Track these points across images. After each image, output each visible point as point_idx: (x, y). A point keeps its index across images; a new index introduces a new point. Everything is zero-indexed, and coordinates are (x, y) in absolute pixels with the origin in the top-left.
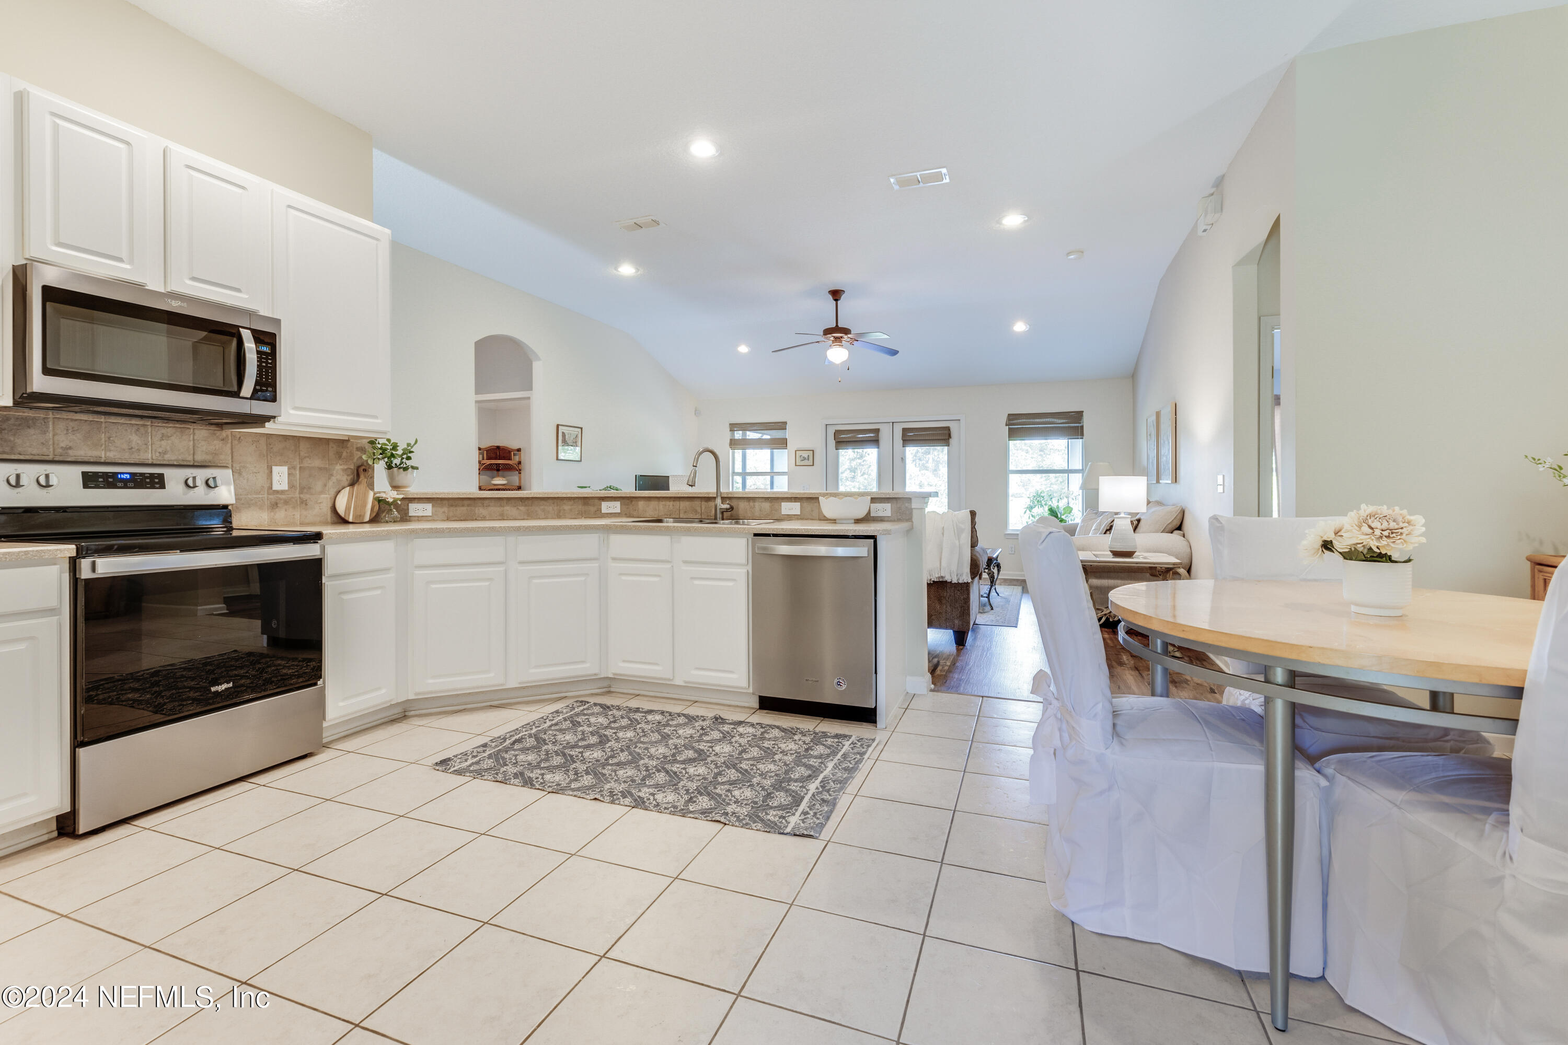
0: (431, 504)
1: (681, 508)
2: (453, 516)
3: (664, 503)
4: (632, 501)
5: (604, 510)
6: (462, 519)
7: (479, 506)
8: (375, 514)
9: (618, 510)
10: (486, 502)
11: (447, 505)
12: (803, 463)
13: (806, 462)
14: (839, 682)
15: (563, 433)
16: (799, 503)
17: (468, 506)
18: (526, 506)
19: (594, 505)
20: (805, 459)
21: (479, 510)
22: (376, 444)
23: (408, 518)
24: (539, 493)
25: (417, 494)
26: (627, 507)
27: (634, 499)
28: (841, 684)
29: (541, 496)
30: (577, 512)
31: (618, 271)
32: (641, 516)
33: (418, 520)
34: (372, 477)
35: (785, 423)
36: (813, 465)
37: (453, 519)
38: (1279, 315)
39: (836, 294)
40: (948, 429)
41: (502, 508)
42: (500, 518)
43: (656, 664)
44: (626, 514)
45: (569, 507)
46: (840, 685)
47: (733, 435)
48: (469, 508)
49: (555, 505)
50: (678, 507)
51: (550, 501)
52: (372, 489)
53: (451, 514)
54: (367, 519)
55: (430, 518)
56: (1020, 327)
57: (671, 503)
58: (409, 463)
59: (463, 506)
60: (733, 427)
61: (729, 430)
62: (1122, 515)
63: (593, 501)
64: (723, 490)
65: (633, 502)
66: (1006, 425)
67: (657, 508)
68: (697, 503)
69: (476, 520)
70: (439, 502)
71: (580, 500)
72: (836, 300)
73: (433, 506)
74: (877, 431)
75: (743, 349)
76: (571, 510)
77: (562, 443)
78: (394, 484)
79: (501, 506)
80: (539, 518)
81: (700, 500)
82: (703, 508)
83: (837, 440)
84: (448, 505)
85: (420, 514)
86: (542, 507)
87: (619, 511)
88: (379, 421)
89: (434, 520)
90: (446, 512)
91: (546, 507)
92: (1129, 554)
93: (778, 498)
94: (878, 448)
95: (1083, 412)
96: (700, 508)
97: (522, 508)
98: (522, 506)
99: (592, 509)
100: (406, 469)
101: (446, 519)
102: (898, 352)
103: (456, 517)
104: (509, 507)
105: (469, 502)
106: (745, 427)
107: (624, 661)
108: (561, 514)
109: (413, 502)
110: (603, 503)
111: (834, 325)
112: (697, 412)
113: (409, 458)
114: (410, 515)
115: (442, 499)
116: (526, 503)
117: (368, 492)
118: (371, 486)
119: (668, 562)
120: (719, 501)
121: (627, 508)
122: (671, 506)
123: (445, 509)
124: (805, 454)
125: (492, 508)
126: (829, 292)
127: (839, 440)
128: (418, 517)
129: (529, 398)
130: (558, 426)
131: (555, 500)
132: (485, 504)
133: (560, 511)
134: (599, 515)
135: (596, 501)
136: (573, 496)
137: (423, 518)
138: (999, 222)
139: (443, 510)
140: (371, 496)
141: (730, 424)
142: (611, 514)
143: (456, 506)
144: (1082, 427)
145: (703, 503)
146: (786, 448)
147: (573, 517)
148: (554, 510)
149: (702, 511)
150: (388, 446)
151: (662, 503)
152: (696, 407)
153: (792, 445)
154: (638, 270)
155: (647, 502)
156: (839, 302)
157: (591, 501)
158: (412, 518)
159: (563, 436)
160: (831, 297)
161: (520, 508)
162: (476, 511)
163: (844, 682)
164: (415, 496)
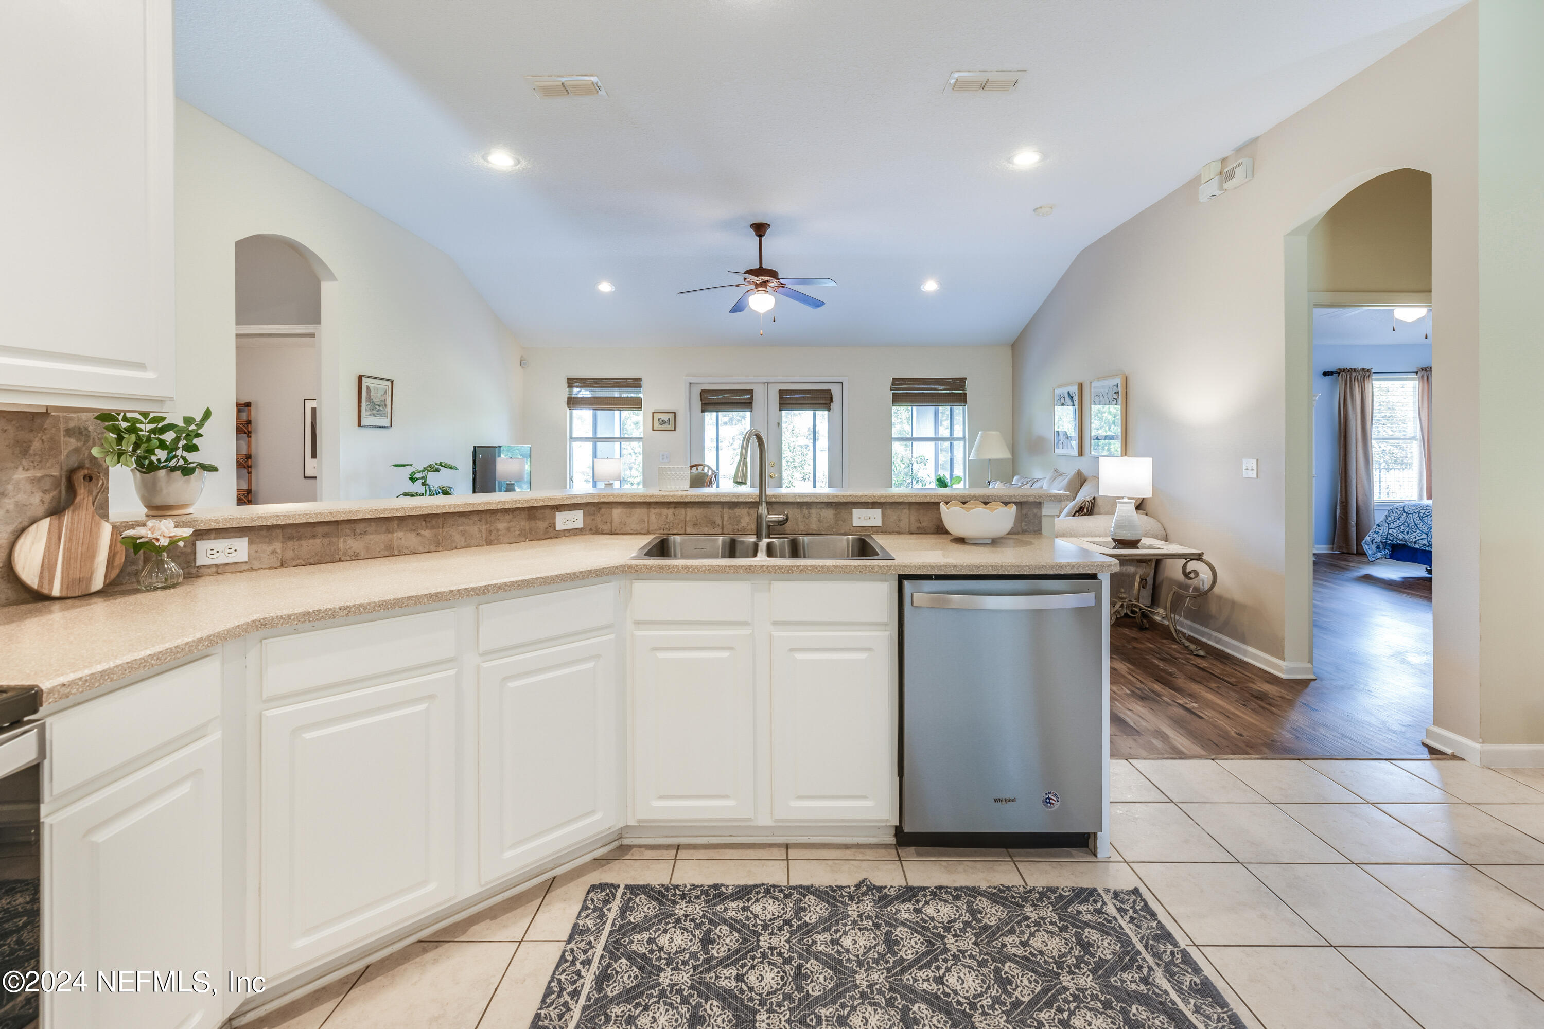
0: (246, 539)
1: (688, 518)
2: (293, 559)
3: (657, 511)
4: (600, 508)
5: (560, 526)
6: (312, 561)
7: (346, 535)
8: (114, 574)
9: (580, 524)
10: (360, 527)
11: (281, 537)
12: (662, 427)
13: (666, 427)
14: (1049, 798)
15: (368, 388)
16: (880, 510)
17: (325, 535)
18: (433, 528)
19: (544, 519)
20: (664, 422)
21: (345, 541)
22: (118, 420)
23: (194, 571)
24: (458, 505)
25: (217, 522)
26: (593, 517)
27: (603, 506)
28: (1051, 801)
29: (461, 510)
30: (517, 532)
31: (488, 162)
32: (617, 531)
33: (217, 573)
34: (105, 490)
35: (640, 379)
36: (675, 430)
37: (294, 563)
38: (1430, 291)
39: (760, 229)
40: (829, 392)
41: (390, 535)
42: (386, 553)
43: (726, 797)
44: (591, 530)
45: (506, 524)
46: (1049, 802)
47: (571, 392)
48: (326, 541)
49: (483, 521)
50: (682, 517)
51: (476, 518)
52: (105, 516)
53: (290, 554)
54: (98, 583)
55: (245, 567)
56: (930, 286)
57: (670, 512)
58: (191, 457)
59: (314, 537)
60: (572, 382)
61: (567, 385)
62: (1125, 500)
63: (543, 511)
64: (770, 491)
65: (603, 510)
66: (891, 390)
67: (646, 520)
68: (716, 510)
69: (340, 560)
70: (264, 533)
71: (522, 513)
72: (760, 236)
73: (250, 542)
74: (750, 392)
75: (605, 287)
76: (508, 529)
77: (366, 401)
78: (158, 501)
79: (388, 531)
80: (456, 548)
81: (720, 506)
82: (726, 519)
83: (704, 402)
84: (283, 537)
85: (221, 559)
86: (461, 528)
87: (582, 526)
88: (150, 375)
89: (252, 569)
90: (279, 551)
91: (467, 528)
92: (1134, 544)
93: (846, 503)
94: (751, 411)
95: (966, 378)
96: (719, 518)
97: (427, 533)
98: (427, 527)
99: (542, 525)
100: (187, 471)
101: (279, 565)
102: (824, 303)
103: (299, 559)
104: (402, 533)
105: (326, 529)
106: (585, 382)
107: (661, 797)
108: (492, 538)
109: (205, 537)
110: (557, 513)
111: (758, 267)
112: (523, 363)
113: (191, 448)
114: (198, 564)
115: (270, 528)
116: (434, 522)
117: (98, 525)
118: (103, 510)
119: (745, 623)
120: (763, 509)
121: (594, 519)
122: (670, 516)
123: (277, 546)
124: (665, 417)
125: (372, 537)
126: (751, 225)
127: (706, 402)
128: (217, 566)
129: (312, 335)
130: (360, 378)
131: (483, 516)
132: (358, 531)
133: (490, 532)
134: (552, 535)
135: (547, 511)
136: (514, 506)
137: (227, 567)
138: (1009, 160)
139: (272, 548)
140: (106, 531)
141: (568, 379)
142: (569, 530)
143: (299, 539)
144: (965, 394)
145: (726, 510)
146: (640, 409)
147: (513, 540)
148: (480, 531)
149: (724, 523)
150: (142, 423)
151: (654, 511)
152: (522, 357)
153: (649, 405)
154: (518, 162)
155: (629, 510)
156: (763, 238)
157: (539, 514)
158: (202, 570)
159: (367, 392)
160: (753, 232)
161: (422, 532)
162: (341, 545)
163: (1057, 797)
164: (214, 526)
